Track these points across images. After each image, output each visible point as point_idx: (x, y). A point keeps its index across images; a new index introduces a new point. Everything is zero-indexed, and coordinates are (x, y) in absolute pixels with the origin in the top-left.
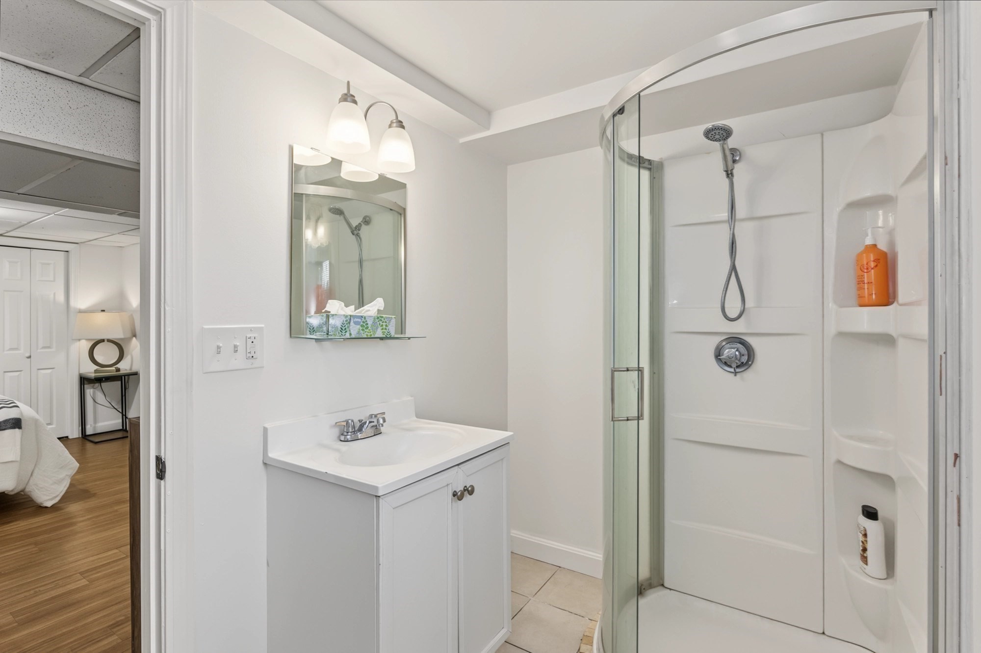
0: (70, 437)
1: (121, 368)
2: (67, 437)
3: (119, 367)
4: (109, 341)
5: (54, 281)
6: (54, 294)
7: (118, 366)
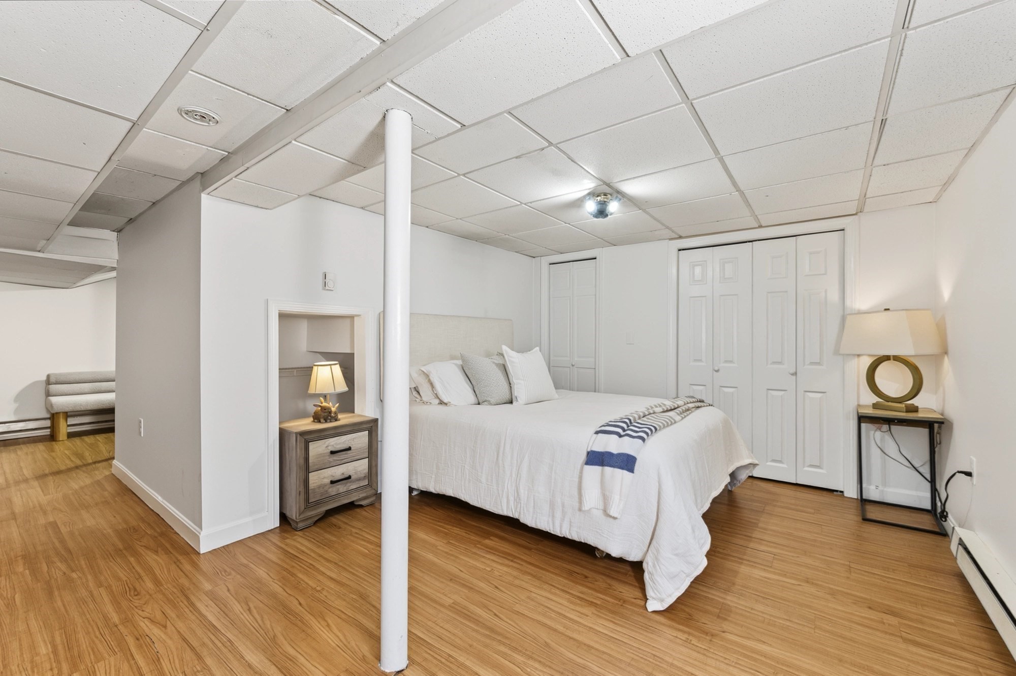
0: (846, 494)
1: (920, 407)
2: (842, 492)
3: (916, 404)
4: (897, 358)
5: (825, 274)
6: (826, 291)
7: (915, 402)
